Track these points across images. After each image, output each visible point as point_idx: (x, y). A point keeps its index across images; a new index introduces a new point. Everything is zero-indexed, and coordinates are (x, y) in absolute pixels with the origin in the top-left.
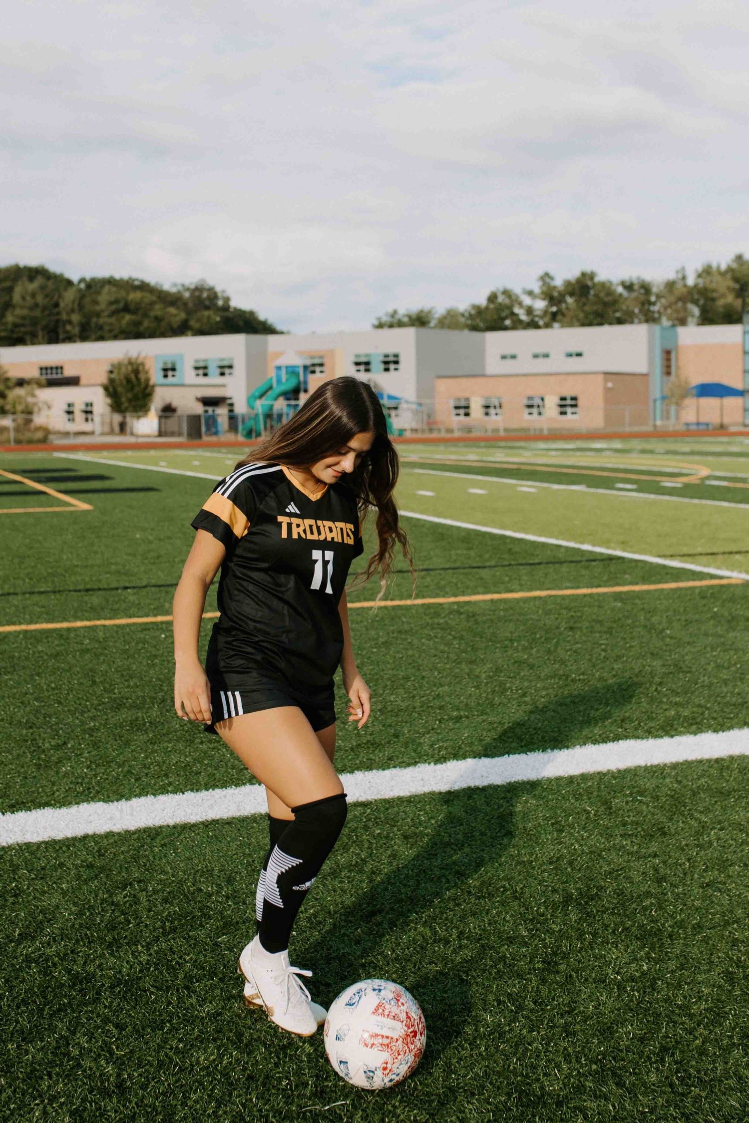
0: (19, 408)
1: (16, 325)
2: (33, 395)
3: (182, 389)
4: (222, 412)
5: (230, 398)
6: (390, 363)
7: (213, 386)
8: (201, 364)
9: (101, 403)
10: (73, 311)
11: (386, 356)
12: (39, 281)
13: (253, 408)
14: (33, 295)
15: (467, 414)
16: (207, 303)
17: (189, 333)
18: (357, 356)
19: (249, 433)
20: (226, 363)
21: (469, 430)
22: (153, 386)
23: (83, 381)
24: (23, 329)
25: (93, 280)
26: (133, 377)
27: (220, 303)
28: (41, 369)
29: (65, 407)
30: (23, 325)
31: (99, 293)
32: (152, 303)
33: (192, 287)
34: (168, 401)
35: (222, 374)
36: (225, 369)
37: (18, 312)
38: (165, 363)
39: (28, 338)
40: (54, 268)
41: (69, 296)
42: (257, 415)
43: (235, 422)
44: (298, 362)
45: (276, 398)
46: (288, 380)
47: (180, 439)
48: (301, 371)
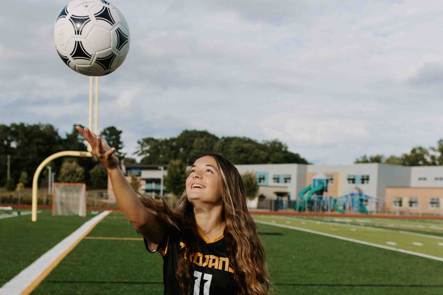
3: (268, 188)
4: (285, 199)
5: (289, 193)
6: (365, 179)
7: (281, 187)
8: (276, 177)
11: (363, 176)
12: (205, 138)
13: (302, 198)
14: (202, 143)
15: (400, 205)
16: (278, 149)
17: (270, 162)
18: (349, 176)
19: (300, 209)
20: (288, 177)
21: (401, 213)
22: (257, 186)
25: (227, 137)
27: (283, 149)
31: (230, 144)
32: (254, 149)
33: (271, 142)
34: (262, 193)
35: (286, 182)
36: (287, 179)
37: (195, 151)
38: (260, 176)
41: (217, 145)
42: (305, 201)
43: (292, 204)
44: (323, 177)
45: (313, 194)
46: (318, 186)
47: (268, 211)
48: (325, 182)
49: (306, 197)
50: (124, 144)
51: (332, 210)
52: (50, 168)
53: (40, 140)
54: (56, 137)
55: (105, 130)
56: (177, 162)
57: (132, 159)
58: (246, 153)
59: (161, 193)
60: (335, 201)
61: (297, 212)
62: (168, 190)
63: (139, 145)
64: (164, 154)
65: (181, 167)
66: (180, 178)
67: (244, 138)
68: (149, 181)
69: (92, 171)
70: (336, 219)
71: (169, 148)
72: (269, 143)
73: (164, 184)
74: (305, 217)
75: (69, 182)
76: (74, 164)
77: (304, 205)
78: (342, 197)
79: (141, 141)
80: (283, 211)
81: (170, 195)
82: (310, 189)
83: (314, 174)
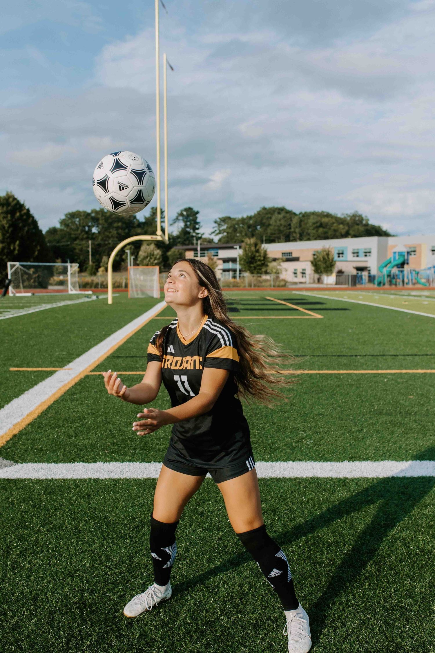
0: (274, 271)
1: (272, 234)
2: (280, 265)
3: (347, 263)
4: (365, 274)
5: (369, 267)
7: (361, 261)
8: (356, 251)
9: (309, 269)
10: (297, 227)
12: (283, 214)
13: (382, 272)
14: (280, 220)
16: (358, 222)
17: (350, 237)
18: (433, 247)
19: (379, 284)
20: (368, 251)
22: (335, 261)
23: (301, 259)
24: (275, 236)
25: (305, 213)
26: (326, 257)
27: (364, 222)
28: (283, 253)
29: (293, 271)
30: (274, 234)
31: (309, 219)
32: (333, 223)
33: (351, 215)
34: (340, 268)
35: (366, 256)
36: (367, 253)
37: (272, 227)
38: (339, 251)
39: (276, 240)
40: (289, 208)
41: (295, 220)
42: (384, 275)
43: (371, 279)
44: (404, 250)
45: (393, 267)
46: (399, 259)
47: (346, 286)
48: (406, 254)
49: (385, 271)
50: (201, 224)
51: (414, 284)
52: (128, 252)
53: (120, 224)
54: (135, 220)
55: (182, 211)
56: (252, 241)
57: (210, 239)
58: (324, 228)
59: (238, 272)
60: (418, 273)
61: (376, 286)
62: (244, 269)
63: (216, 225)
64: (241, 232)
65: (256, 245)
66: (255, 256)
67: (323, 212)
68: (226, 261)
69: (169, 253)
70: (414, 293)
71: (246, 227)
72: (349, 216)
73: (240, 264)
74: (382, 292)
75: (147, 265)
76: (152, 246)
77: (384, 279)
78: (425, 269)
79: (218, 220)
80: (363, 286)
81: (247, 274)
82: (390, 262)
83: (395, 246)
